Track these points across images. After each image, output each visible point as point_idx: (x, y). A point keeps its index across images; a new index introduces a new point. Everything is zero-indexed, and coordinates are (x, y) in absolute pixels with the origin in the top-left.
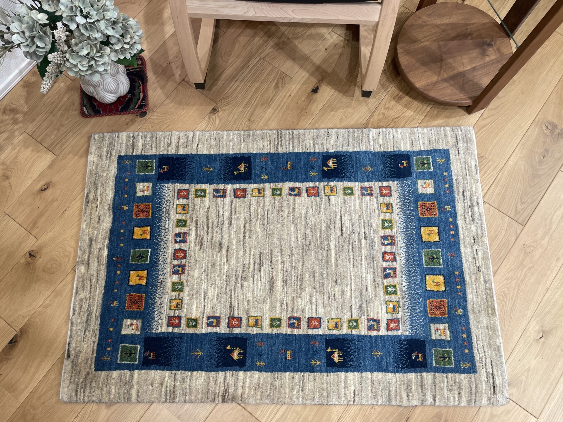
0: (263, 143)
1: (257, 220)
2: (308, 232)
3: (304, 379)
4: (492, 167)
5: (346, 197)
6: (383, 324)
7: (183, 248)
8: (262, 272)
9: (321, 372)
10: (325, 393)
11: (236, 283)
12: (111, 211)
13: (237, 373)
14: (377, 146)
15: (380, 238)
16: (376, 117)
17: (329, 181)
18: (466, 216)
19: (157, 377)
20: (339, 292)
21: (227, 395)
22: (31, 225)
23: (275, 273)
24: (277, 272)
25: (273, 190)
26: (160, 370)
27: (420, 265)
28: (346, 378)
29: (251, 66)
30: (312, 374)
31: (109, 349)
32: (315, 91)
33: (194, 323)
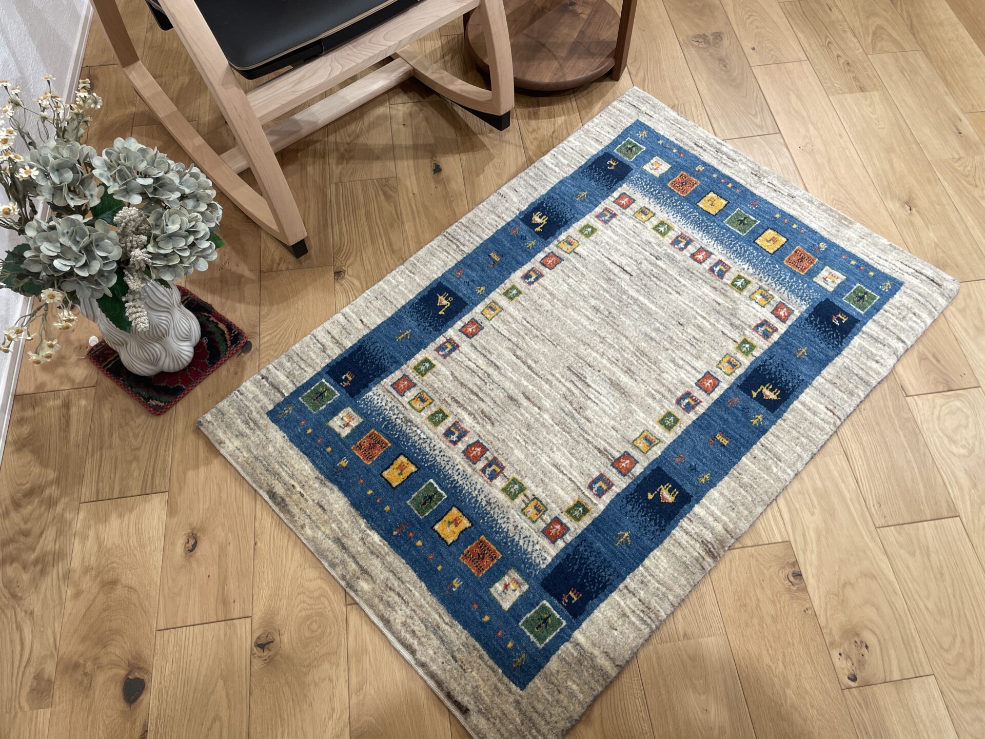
0: (439, 259)
1: (523, 338)
2: (593, 302)
3: (766, 448)
5: (592, 238)
6: (773, 320)
7: (471, 442)
8: (592, 385)
9: (774, 423)
10: (804, 440)
11: (577, 423)
12: (328, 483)
13: (691, 513)
14: (567, 169)
15: (672, 247)
16: (532, 148)
17: (556, 238)
18: (724, 161)
19: (609, 614)
20: (695, 331)
21: (710, 546)
22: (221, 606)
23: (607, 373)
24: (608, 369)
25: (506, 294)
26: (602, 601)
27: (738, 238)
28: (803, 404)
29: (333, 199)
30: (768, 434)
31: (510, 645)
32: (437, 169)
33: (581, 509)
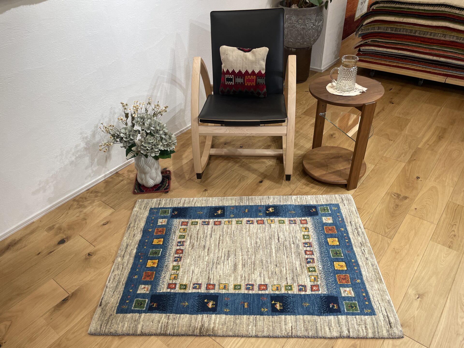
0: (232, 202)
1: (227, 235)
2: (258, 240)
3: (256, 319)
4: (366, 213)
5: (280, 225)
6: (309, 288)
7: (181, 249)
8: (229, 261)
9: (268, 315)
10: (271, 328)
11: (213, 266)
12: (142, 232)
13: (210, 315)
14: (297, 202)
15: (302, 244)
16: (295, 191)
17: (270, 217)
18: (354, 233)
19: (156, 318)
20: (278, 270)
21: (203, 328)
22: (94, 240)
23: (237, 261)
24: (239, 260)
25: (237, 221)
26: (159, 313)
27: (329, 257)
28: (285, 318)
29: (226, 174)
30: (262, 316)
31: (127, 301)
32: (261, 182)
33: (184, 287)
